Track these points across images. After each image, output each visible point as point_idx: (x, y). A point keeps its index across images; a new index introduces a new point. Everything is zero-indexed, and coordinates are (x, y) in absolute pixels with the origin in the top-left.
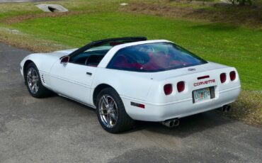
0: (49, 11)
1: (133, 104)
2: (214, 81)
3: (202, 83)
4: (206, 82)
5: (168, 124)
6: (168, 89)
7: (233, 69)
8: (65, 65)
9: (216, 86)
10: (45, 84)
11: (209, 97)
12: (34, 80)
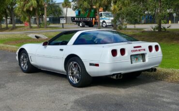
0: (36, 38)
1: (91, 64)
2: (144, 50)
3: (136, 50)
4: (139, 50)
5: (115, 77)
6: (114, 53)
7: (157, 44)
8: (45, 47)
9: (146, 54)
10: (32, 63)
11: (142, 61)
12: (25, 62)
